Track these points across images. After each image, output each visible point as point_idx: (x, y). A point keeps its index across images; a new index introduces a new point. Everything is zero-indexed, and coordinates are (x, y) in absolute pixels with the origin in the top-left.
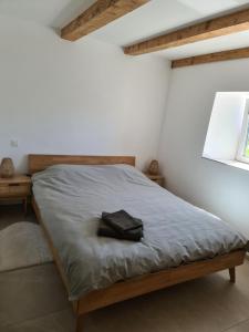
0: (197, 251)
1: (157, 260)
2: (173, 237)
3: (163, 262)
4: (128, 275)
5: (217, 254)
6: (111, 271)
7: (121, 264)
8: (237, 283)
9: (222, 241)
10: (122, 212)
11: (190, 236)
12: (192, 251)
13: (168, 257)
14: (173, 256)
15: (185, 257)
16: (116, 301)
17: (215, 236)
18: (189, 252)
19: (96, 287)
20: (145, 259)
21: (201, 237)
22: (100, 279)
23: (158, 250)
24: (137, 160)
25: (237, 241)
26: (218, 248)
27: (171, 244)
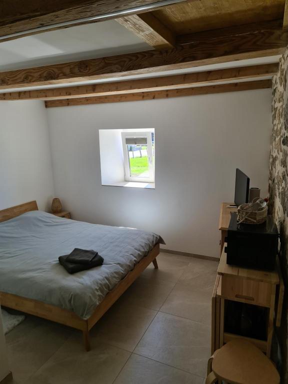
0: (139, 254)
1: (121, 270)
2: (120, 252)
3: (125, 269)
4: (111, 288)
5: (148, 252)
6: (101, 290)
7: (104, 282)
8: (159, 268)
9: (148, 242)
10: (76, 250)
11: (129, 247)
12: (136, 255)
13: (127, 265)
14: (128, 263)
15: (135, 260)
16: (108, 309)
17: (143, 241)
18: (135, 257)
19: (98, 304)
20: (115, 273)
21: (136, 245)
22: (98, 298)
23: (119, 264)
24: (38, 203)
25: (155, 238)
26: (148, 248)
27: (122, 257)
